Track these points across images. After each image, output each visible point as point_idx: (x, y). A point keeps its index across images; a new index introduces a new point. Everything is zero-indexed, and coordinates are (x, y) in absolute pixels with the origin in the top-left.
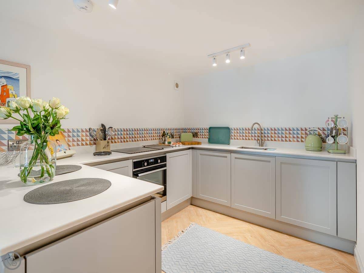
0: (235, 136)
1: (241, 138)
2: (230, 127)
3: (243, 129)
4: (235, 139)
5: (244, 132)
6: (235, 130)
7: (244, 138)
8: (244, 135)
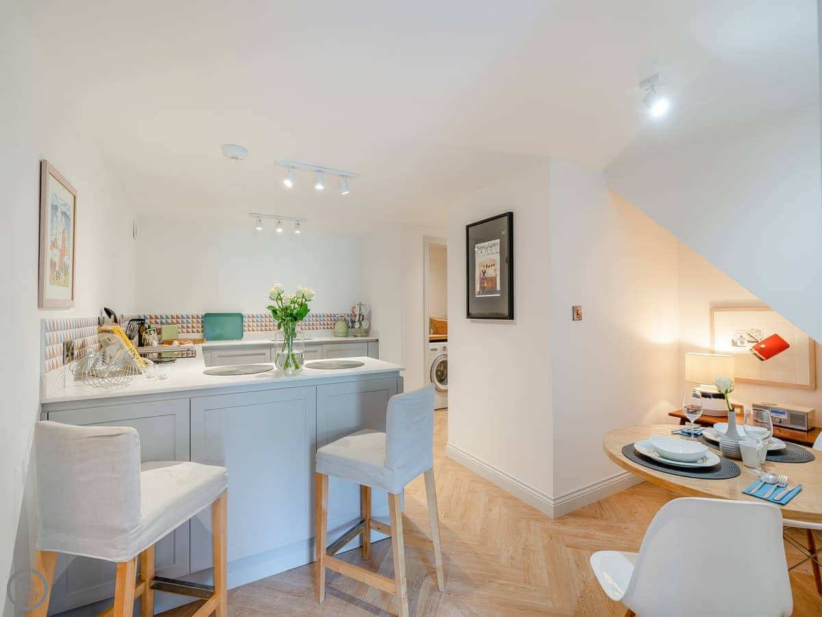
0: (249, 326)
1: (259, 329)
2: (243, 313)
3: (262, 317)
4: (249, 330)
5: (263, 319)
6: (249, 317)
7: (263, 328)
8: (263, 324)
